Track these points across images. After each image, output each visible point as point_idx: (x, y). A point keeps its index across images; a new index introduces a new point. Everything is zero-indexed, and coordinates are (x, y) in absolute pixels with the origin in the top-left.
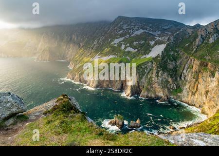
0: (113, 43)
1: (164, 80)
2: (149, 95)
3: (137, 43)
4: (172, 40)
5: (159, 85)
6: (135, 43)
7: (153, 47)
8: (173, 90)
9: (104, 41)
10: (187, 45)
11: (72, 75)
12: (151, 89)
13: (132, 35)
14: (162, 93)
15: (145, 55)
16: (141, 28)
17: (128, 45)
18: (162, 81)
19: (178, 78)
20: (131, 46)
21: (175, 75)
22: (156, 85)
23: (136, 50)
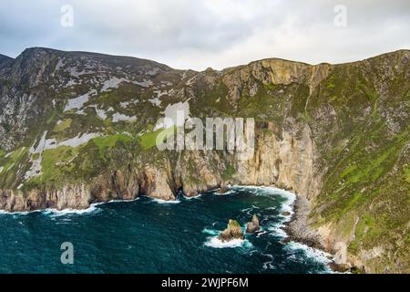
0: (68, 108)
1: (212, 159)
2: (200, 189)
3: (127, 103)
4: (193, 94)
5: (208, 168)
6: (124, 105)
8: (223, 172)
10: (218, 100)
12: (200, 178)
13: (104, 90)
16: (114, 75)
17: (111, 109)
22: (204, 170)
23: (135, 118)
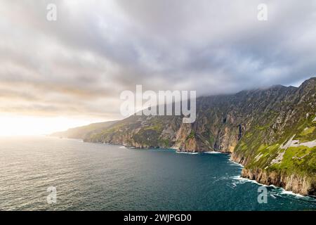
9: (296, 117)
11: (252, 172)
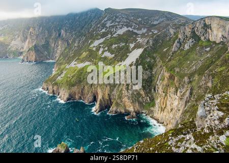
0: (92, 46)
1: (135, 93)
2: (119, 110)
3: (116, 45)
4: (151, 43)
5: (129, 98)
6: (114, 46)
7: (131, 52)
8: (146, 103)
9: (84, 43)
10: (165, 50)
11: (47, 85)
12: (121, 104)
13: (114, 35)
14: (132, 107)
15: (121, 62)
16: (126, 25)
17: (106, 49)
18: (133, 94)
19: (153, 90)
20: (109, 50)
21: (149, 86)
22: (125, 99)
23: (113, 55)
